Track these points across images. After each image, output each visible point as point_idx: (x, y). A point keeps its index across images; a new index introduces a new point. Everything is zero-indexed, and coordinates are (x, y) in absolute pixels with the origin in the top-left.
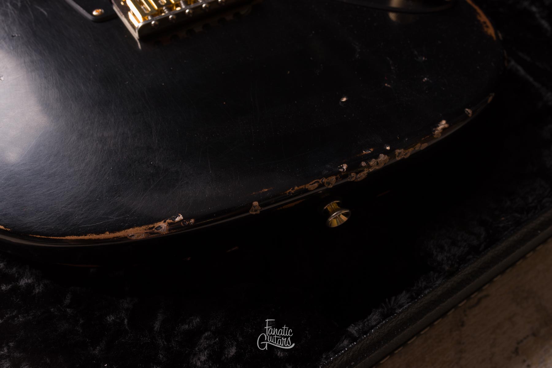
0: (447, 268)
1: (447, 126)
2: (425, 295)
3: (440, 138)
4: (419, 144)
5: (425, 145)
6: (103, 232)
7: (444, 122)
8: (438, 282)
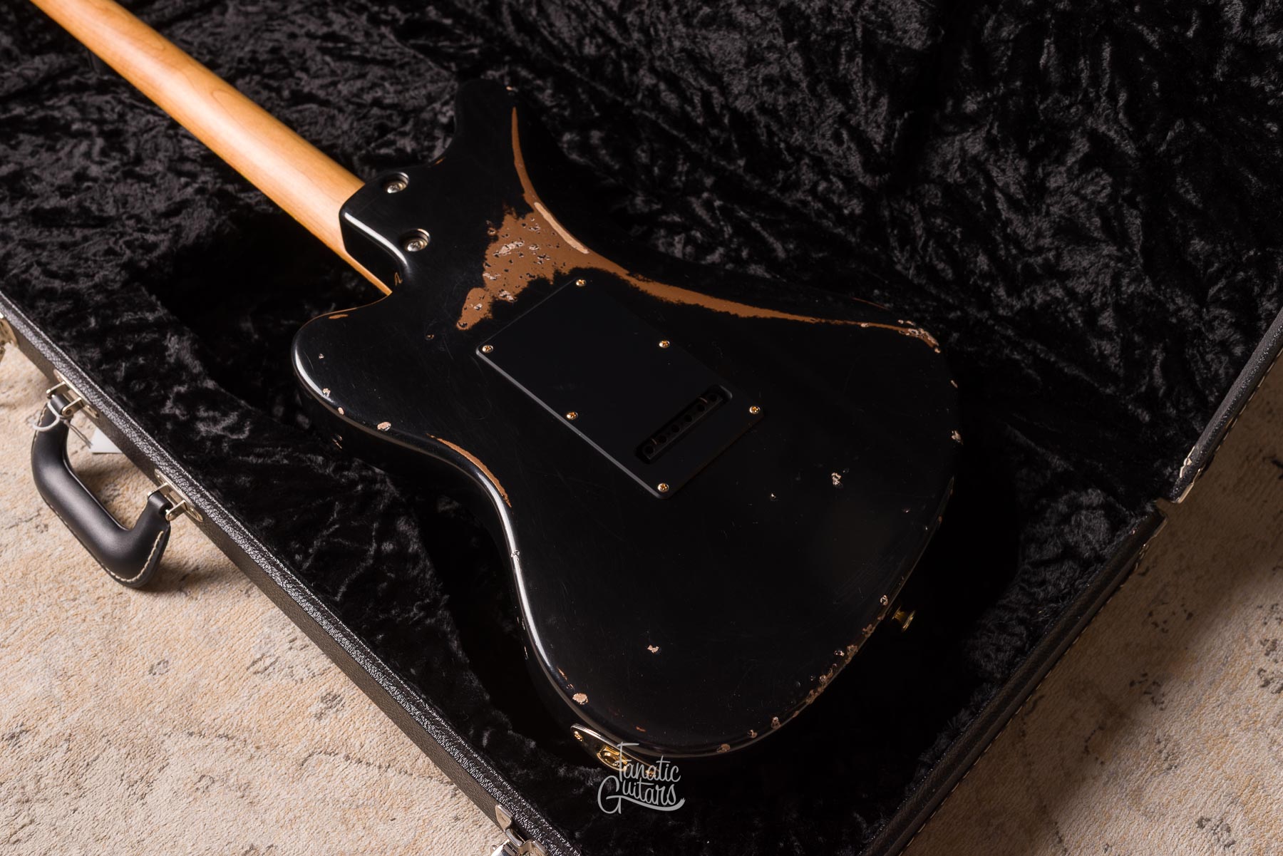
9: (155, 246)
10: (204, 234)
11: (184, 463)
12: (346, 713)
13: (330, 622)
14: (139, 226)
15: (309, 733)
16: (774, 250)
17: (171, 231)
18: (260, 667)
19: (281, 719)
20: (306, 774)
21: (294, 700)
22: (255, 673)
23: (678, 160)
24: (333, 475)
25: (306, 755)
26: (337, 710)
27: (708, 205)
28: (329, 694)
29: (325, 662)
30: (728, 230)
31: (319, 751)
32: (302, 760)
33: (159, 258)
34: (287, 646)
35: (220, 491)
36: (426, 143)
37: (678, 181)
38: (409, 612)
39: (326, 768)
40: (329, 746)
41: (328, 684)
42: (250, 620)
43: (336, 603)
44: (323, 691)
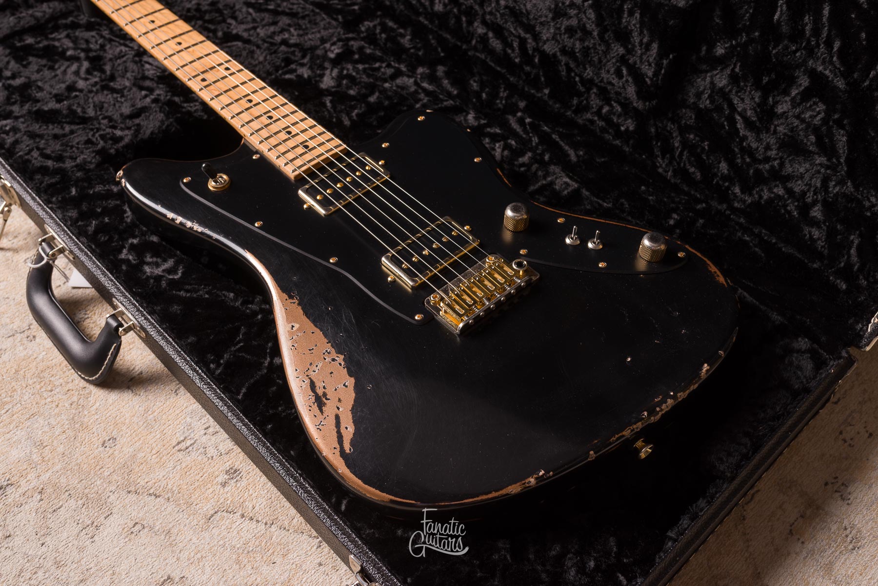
0: (729, 475)
1: (708, 368)
2: (718, 498)
3: (705, 377)
4: (692, 386)
5: (696, 386)
6: (490, 492)
7: (706, 365)
8: (725, 486)
9: (121, 138)
10: (157, 131)
11: (134, 294)
12: (244, 483)
13: (234, 414)
14: (111, 124)
15: (215, 497)
16: (568, 155)
17: (133, 128)
18: (183, 447)
19: (196, 485)
20: (212, 526)
21: (206, 472)
22: (179, 451)
23: (501, 88)
24: (240, 307)
25: (212, 512)
26: (237, 481)
27: (521, 121)
28: (232, 468)
29: (229, 444)
30: (535, 140)
31: (222, 509)
32: (209, 516)
33: (123, 147)
34: (203, 432)
35: (159, 316)
36: (318, 72)
37: (500, 104)
38: (291, 410)
39: (227, 523)
40: (230, 506)
41: (230, 462)
42: (177, 412)
43: (238, 401)
44: (227, 466)
